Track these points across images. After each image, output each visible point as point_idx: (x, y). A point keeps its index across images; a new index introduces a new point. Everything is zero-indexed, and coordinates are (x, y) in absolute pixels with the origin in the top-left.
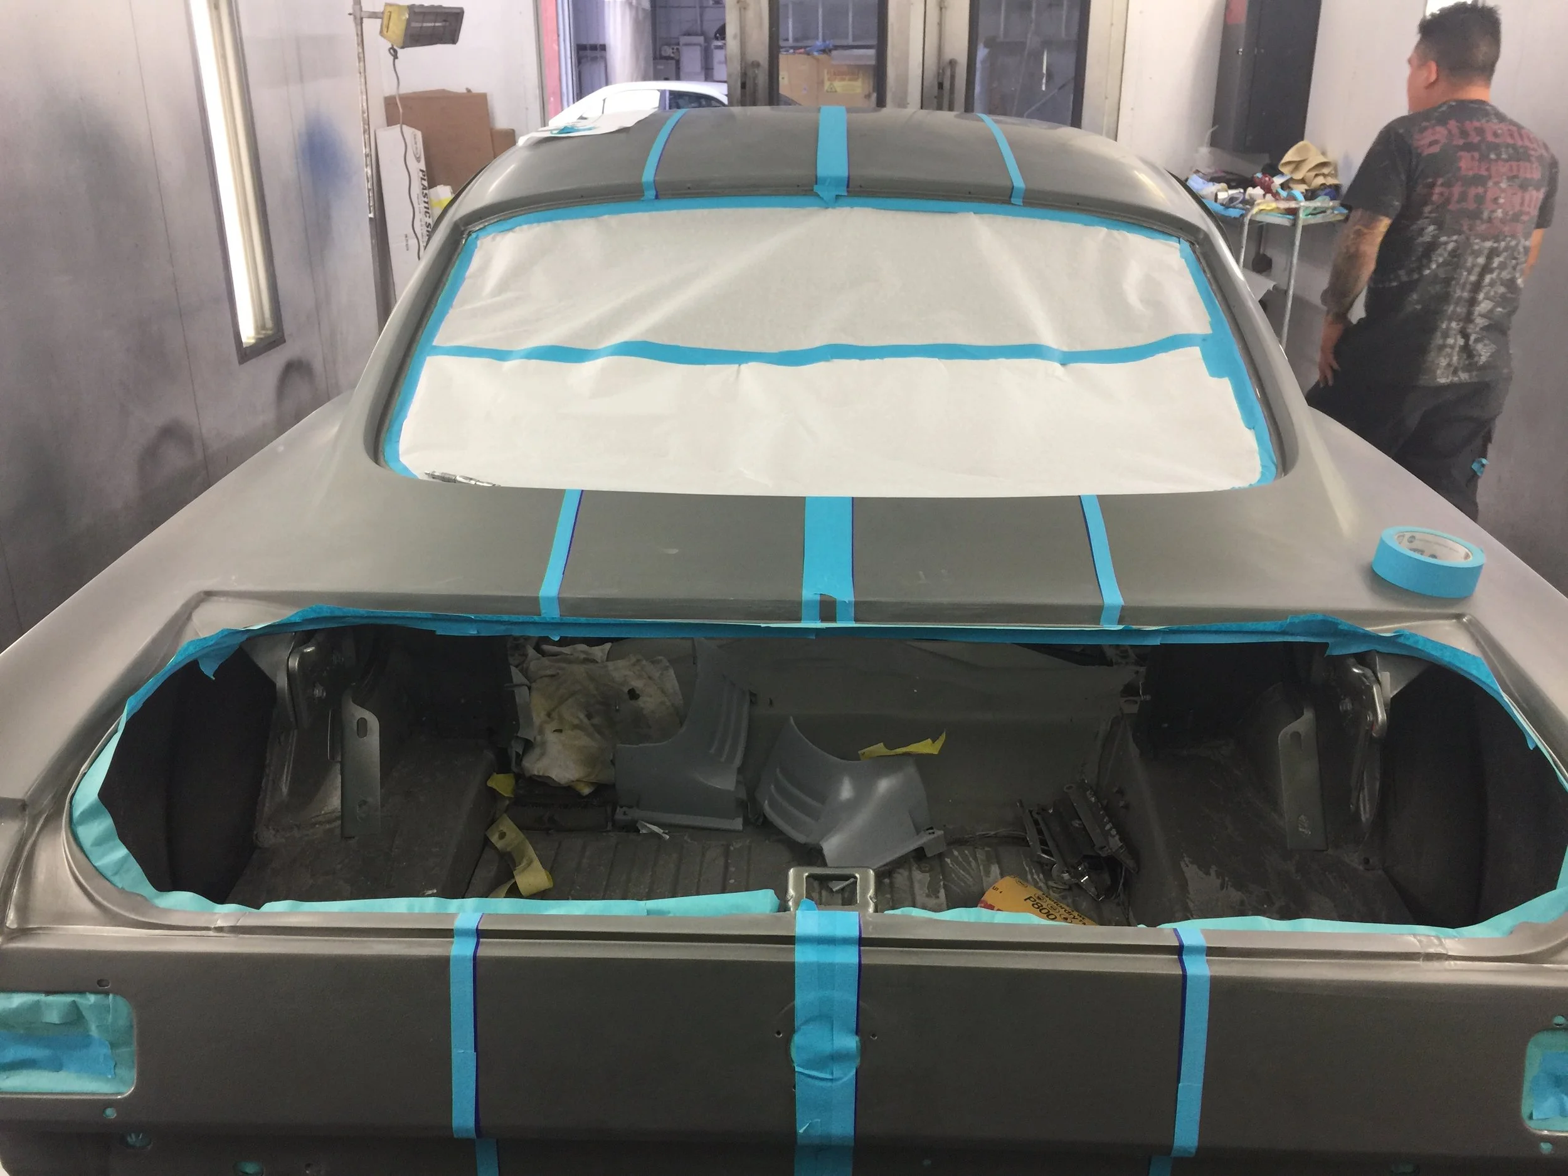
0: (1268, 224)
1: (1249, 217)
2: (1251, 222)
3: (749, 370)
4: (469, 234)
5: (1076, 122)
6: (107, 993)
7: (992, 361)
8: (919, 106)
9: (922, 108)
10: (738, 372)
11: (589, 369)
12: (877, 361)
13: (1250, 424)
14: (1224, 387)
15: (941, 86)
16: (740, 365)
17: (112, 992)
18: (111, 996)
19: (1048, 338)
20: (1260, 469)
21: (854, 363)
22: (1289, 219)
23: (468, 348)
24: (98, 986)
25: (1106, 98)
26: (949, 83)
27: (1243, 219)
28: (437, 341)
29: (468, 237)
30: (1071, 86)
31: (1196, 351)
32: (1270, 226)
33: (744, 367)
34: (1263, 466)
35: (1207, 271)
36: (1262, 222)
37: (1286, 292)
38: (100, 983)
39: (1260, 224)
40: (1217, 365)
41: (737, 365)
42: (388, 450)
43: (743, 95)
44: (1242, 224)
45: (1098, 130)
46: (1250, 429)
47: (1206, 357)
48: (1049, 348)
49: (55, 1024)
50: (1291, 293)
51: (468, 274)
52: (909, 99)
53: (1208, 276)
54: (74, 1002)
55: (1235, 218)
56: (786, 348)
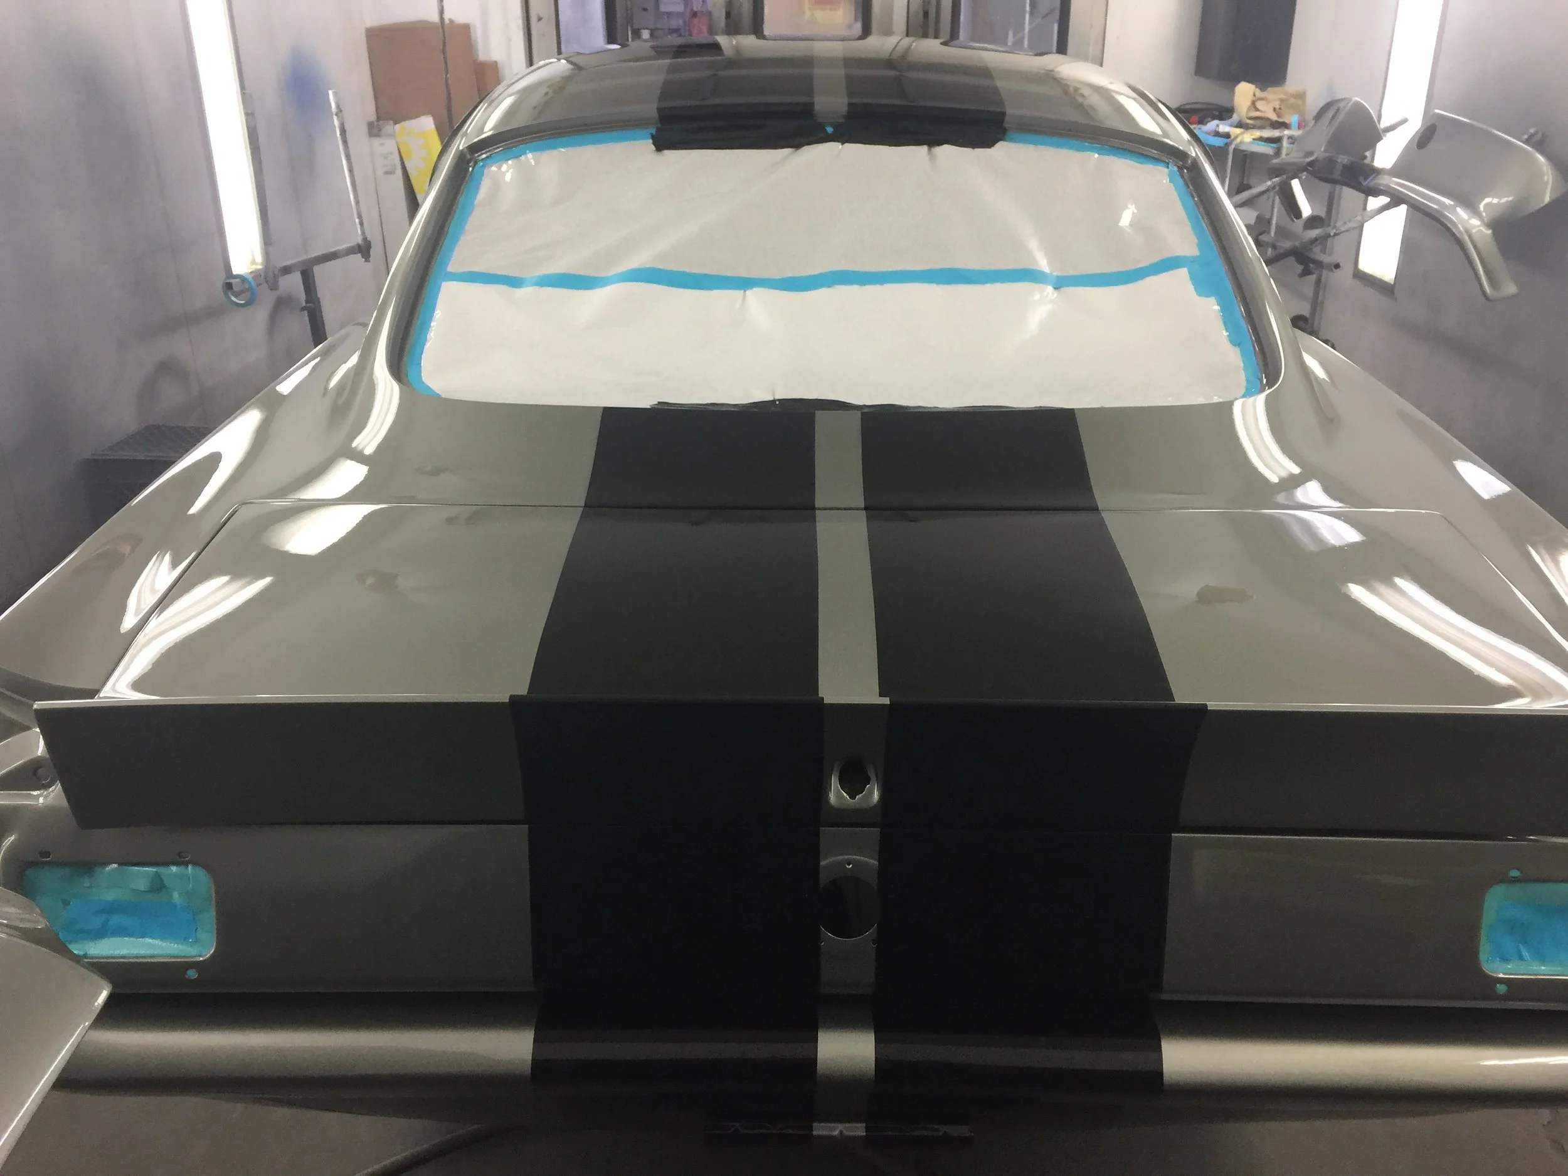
0: (1252, 153)
1: (1233, 146)
2: (1235, 150)
3: (755, 297)
4: (476, 163)
5: (1062, 49)
6: (186, 864)
7: (988, 286)
8: (905, 34)
9: (907, 35)
10: (744, 297)
11: (599, 297)
12: (877, 287)
13: (1235, 342)
14: (1212, 306)
15: (926, 14)
16: (745, 291)
17: (190, 863)
18: (190, 867)
19: (1043, 264)
20: (1244, 383)
21: (855, 289)
22: (1272, 147)
23: (484, 274)
24: (178, 857)
25: (1092, 26)
26: (934, 10)
27: (1228, 147)
28: (451, 268)
29: (475, 165)
30: (1056, 15)
31: (1183, 273)
32: (1254, 155)
33: (749, 292)
34: (1248, 381)
35: (1195, 195)
36: (1246, 151)
37: (1269, 221)
38: (179, 854)
39: (1245, 153)
40: (1203, 285)
41: (742, 291)
42: (411, 372)
43: (727, 25)
44: (1227, 153)
45: (1082, 57)
46: (1235, 345)
47: (1193, 278)
48: (1042, 273)
49: (141, 891)
50: (1274, 222)
51: (476, 202)
52: (895, 29)
53: (1196, 199)
54: (157, 872)
55: (1219, 147)
56: (789, 274)
